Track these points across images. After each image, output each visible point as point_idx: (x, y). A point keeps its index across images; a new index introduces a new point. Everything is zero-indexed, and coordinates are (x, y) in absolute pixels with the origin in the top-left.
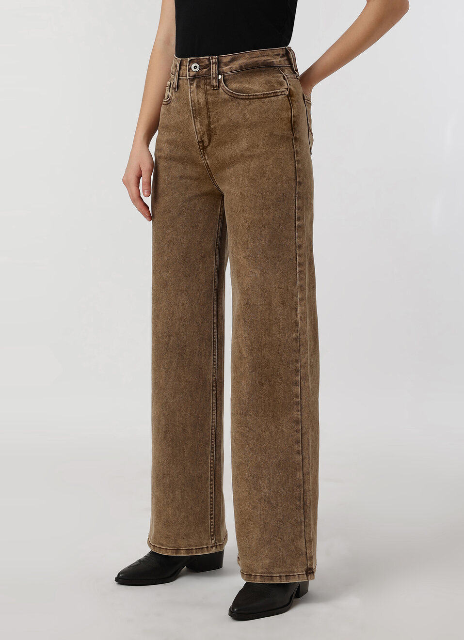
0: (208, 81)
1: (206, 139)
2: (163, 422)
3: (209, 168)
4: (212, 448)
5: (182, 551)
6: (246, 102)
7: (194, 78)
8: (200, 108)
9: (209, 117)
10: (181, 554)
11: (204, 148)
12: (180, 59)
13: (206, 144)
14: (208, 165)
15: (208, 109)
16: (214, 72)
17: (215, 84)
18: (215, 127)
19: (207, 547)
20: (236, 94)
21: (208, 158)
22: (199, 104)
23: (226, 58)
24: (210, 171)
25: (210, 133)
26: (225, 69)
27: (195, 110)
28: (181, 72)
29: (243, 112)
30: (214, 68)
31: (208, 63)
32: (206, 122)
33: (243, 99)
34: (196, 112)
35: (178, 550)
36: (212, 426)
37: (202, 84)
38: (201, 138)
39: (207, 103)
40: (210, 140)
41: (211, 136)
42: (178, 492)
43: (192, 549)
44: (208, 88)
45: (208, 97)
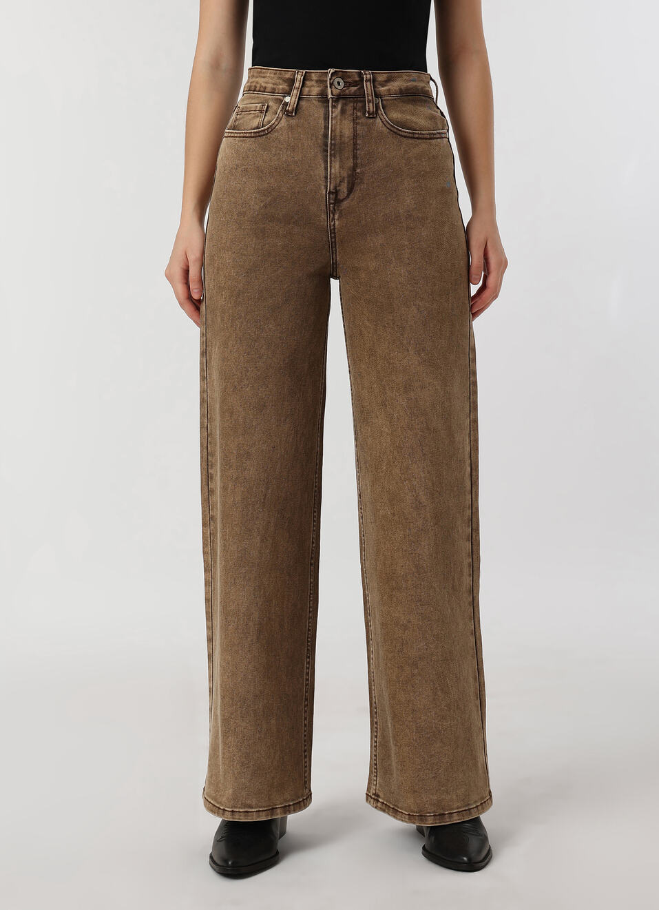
0: (360, 105)
1: (344, 189)
2: (256, 615)
3: (335, 233)
6: (411, 141)
7: (338, 98)
8: (342, 143)
9: (355, 157)
11: (338, 202)
13: (341, 196)
14: (334, 229)
15: (355, 144)
16: (370, 92)
17: (371, 110)
18: (362, 172)
20: (397, 129)
21: (340, 217)
22: (341, 136)
23: (382, 76)
24: (335, 237)
25: (353, 180)
26: (382, 89)
27: (335, 145)
29: (407, 156)
30: (369, 87)
31: (357, 79)
32: (350, 163)
33: (405, 137)
34: (329, 147)
37: (350, 107)
38: (335, 188)
39: (355, 136)
40: (350, 191)
41: (353, 185)
44: (359, 114)
45: (359, 127)
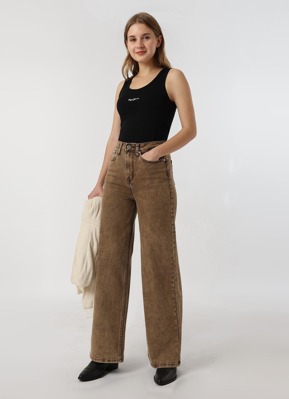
0: (134, 153)
1: (131, 177)
2: (102, 299)
4: (122, 313)
5: (106, 361)
6: (149, 164)
7: (128, 151)
8: (130, 164)
9: (133, 168)
10: (105, 362)
11: (130, 181)
12: (122, 142)
13: (131, 179)
14: (131, 188)
15: (133, 165)
16: (137, 150)
17: (137, 155)
18: (135, 173)
19: (118, 360)
20: (145, 160)
21: (131, 185)
22: (129, 162)
23: (142, 144)
24: (131, 190)
25: (133, 175)
26: (142, 149)
27: (127, 165)
28: (122, 148)
29: (147, 168)
30: (137, 148)
31: (135, 146)
32: (132, 170)
33: (148, 162)
34: (128, 166)
35: (104, 360)
36: (123, 303)
37: (131, 154)
38: (129, 177)
39: (133, 162)
40: (133, 178)
41: (133, 176)
42: (106, 333)
43: (111, 360)
44: (134, 156)
45: (134, 160)
